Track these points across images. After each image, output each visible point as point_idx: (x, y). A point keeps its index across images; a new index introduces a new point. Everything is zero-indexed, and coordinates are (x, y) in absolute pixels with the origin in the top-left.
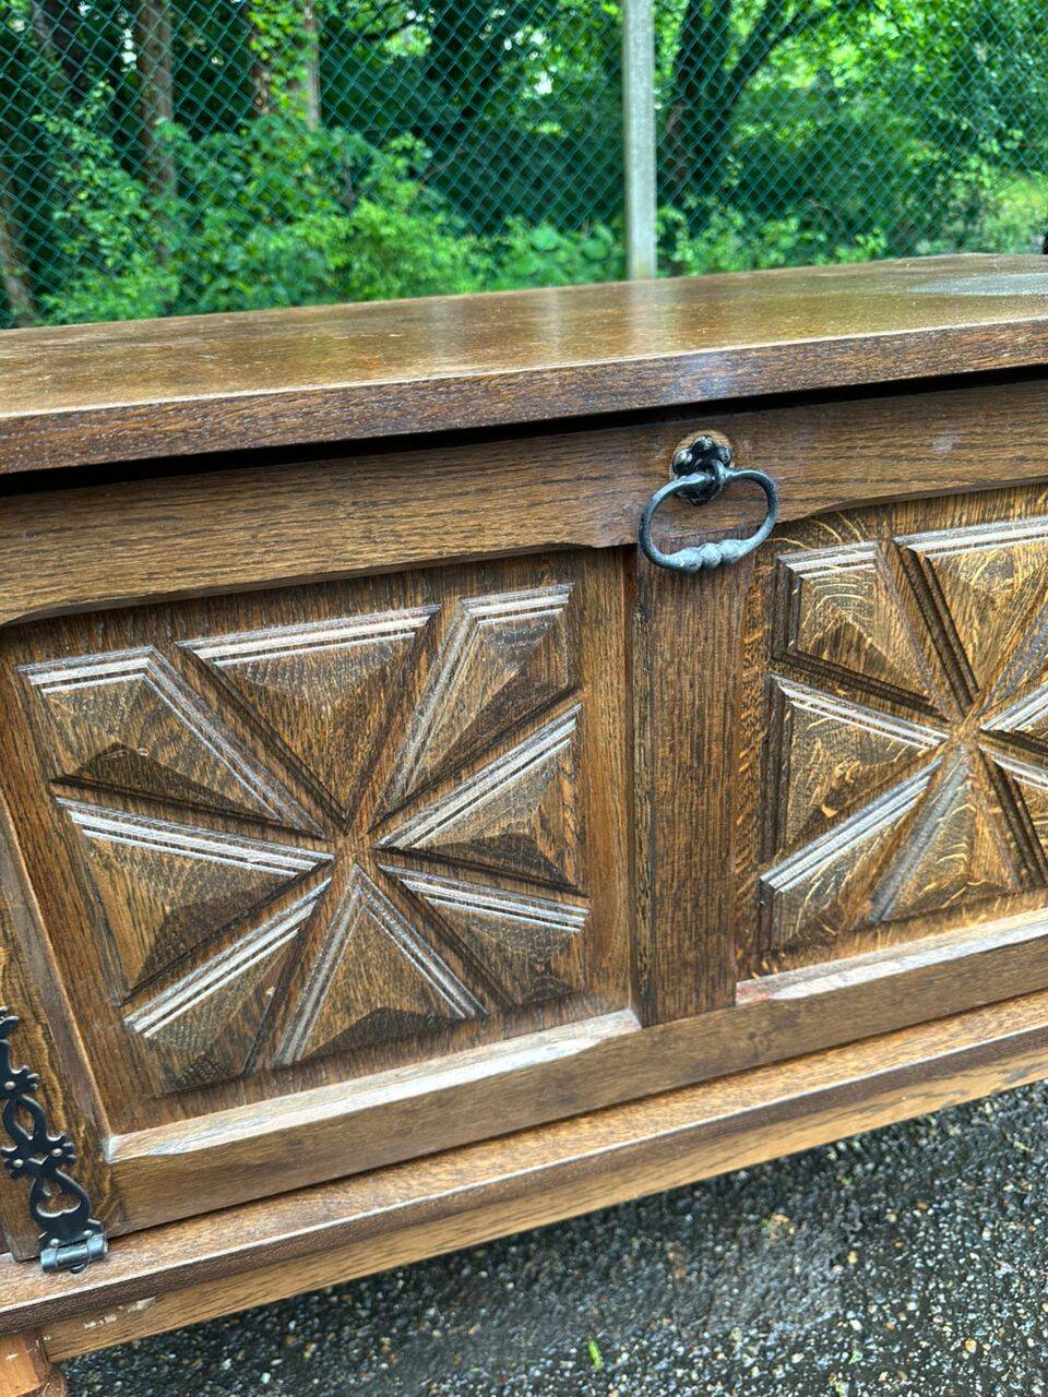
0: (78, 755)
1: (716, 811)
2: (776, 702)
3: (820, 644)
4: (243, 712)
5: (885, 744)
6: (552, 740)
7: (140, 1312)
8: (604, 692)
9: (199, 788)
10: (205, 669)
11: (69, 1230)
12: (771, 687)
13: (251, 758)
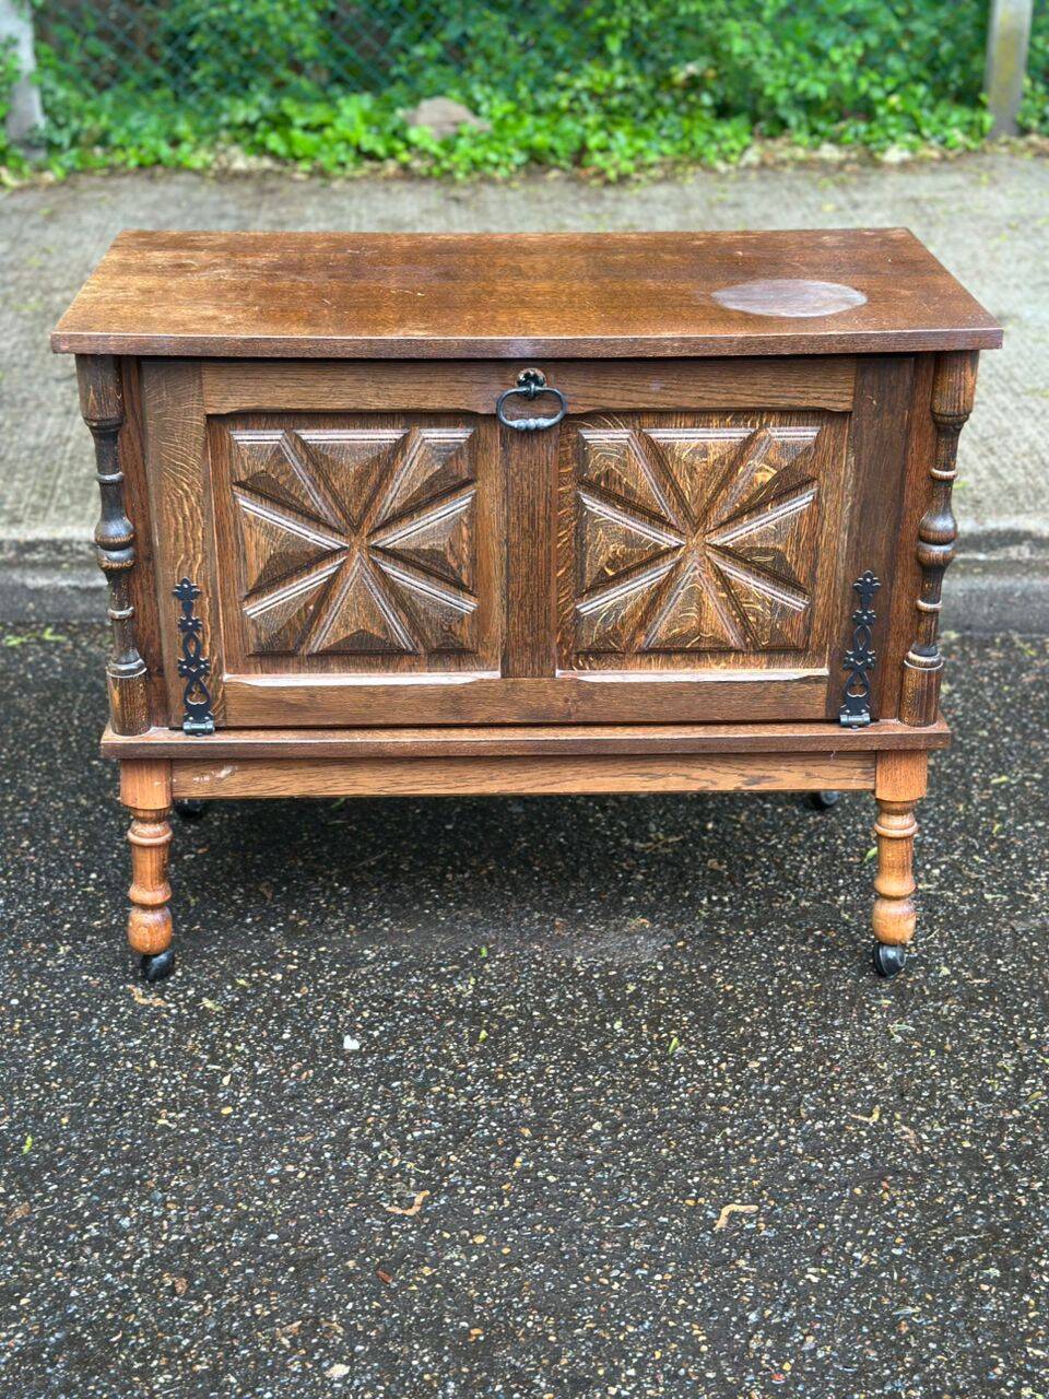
0: (247, 472)
1: (542, 557)
2: (580, 505)
3: (599, 477)
4: (317, 466)
5: (641, 538)
6: (459, 504)
7: (221, 780)
8: (491, 485)
9: (293, 497)
10: (304, 444)
11: (198, 713)
12: (578, 497)
13: (317, 488)
